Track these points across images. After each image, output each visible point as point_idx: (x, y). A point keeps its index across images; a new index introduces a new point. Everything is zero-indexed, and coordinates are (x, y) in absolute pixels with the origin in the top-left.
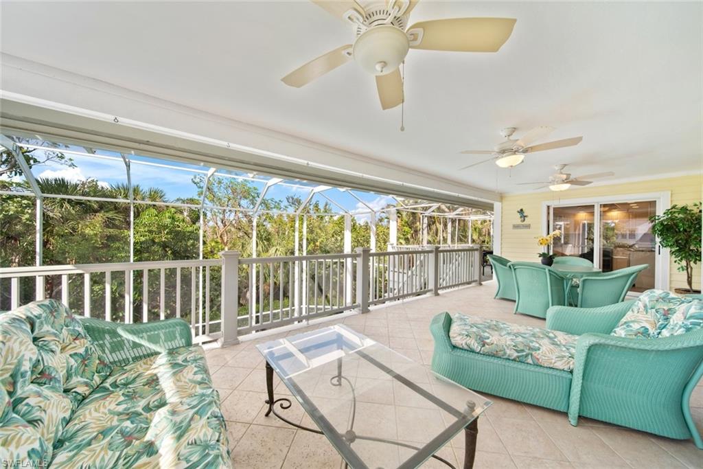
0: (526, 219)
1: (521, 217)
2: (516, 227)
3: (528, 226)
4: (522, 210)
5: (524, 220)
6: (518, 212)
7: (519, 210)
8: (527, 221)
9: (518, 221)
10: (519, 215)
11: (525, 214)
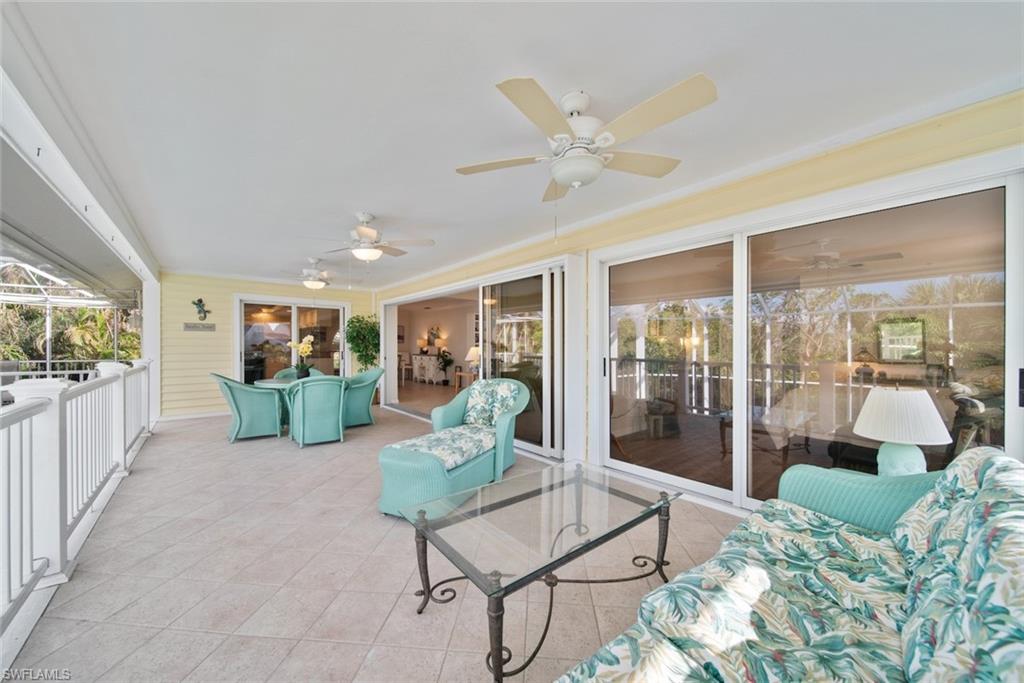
0: (208, 315)
1: (200, 312)
2: (189, 327)
3: (211, 328)
4: (200, 301)
5: (205, 316)
6: (194, 303)
7: (196, 300)
8: (210, 320)
9: (194, 317)
10: (195, 309)
11: (206, 308)
